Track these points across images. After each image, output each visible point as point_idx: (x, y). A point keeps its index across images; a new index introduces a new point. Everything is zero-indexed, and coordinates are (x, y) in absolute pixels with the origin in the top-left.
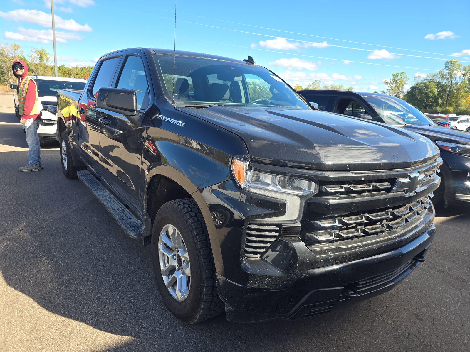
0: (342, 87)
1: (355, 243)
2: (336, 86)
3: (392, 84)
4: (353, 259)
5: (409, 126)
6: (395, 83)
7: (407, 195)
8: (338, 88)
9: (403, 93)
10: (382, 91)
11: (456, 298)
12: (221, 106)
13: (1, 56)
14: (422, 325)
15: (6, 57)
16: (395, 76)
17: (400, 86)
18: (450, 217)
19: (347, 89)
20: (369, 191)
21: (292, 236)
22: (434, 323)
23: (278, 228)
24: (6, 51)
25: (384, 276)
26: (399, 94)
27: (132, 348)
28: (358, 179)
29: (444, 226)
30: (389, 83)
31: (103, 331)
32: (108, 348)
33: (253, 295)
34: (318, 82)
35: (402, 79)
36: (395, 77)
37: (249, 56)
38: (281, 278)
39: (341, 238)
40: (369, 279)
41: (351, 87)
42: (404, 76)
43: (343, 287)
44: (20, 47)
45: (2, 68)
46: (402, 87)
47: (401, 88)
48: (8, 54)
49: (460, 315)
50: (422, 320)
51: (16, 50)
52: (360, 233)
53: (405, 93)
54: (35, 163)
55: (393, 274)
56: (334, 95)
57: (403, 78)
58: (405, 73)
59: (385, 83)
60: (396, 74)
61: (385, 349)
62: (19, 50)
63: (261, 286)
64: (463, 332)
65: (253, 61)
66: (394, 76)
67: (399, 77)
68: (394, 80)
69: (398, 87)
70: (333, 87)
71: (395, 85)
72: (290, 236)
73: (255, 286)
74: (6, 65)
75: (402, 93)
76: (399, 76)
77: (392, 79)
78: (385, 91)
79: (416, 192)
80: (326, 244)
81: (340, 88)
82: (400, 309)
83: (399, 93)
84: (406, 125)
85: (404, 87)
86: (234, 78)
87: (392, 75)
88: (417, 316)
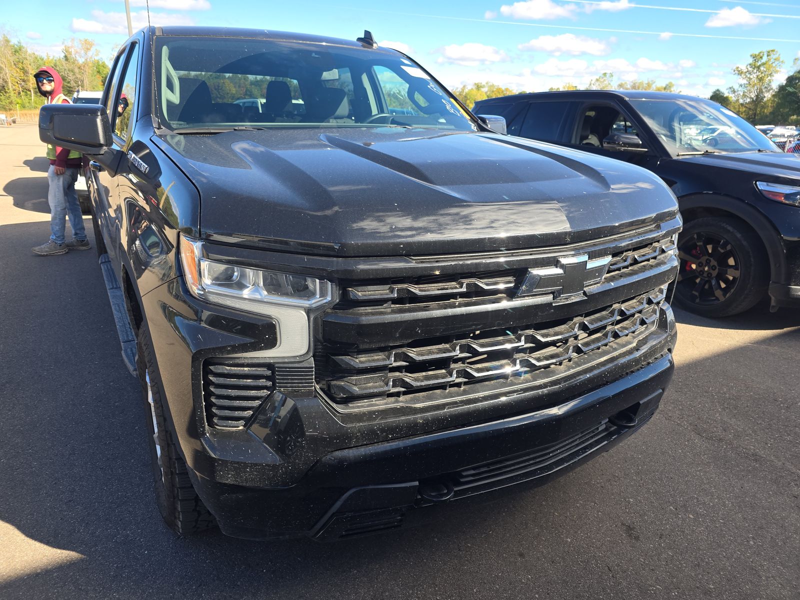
0: (652, 84)
1: (451, 395)
2: (642, 83)
3: (750, 74)
4: (434, 430)
5: (715, 154)
6: (755, 71)
7: (562, 301)
8: (645, 85)
9: (772, 89)
10: (730, 88)
11: (726, 494)
12: (258, 129)
13: (66, 62)
14: (633, 547)
15: (73, 63)
16: (756, 57)
17: (766, 76)
18: (782, 330)
19: (662, 87)
20: (462, 295)
21: (299, 387)
22: (660, 545)
23: (269, 373)
24: (73, 53)
25: (524, 458)
26: (762, 92)
27: (70, 573)
28: (426, 273)
29: (763, 347)
30: (744, 71)
31: (36, 540)
32: (28, 572)
33: (234, 496)
34: (608, 75)
35: (770, 63)
36: (755, 60)
37: (365, 31)
38: (274, 467)
39: (410, 390)
40: (488, 465)
41: (670, 83)
42: (775, 57)
43: (417, 483)
44: (93, 44)
45: (69, 82)
46: (769, 78)
47: (767, 80)
48: (75, 57)
49: (722, 530)
50: (637, 538)
51: (88, 49)
52: (454, 378)
53: (774, 90)
54: (59, 241)
55: (549, 453)
56: (577, 100)
57: (772, 61)
58: (777, 52)
59: (736, 72)
60: (757, 54)
61: (537, 593)
62: (93, 49)
63: (239, 482)
64: (712, 566)
65: (372, 41)
66: (754, 58)
67: (765, 59)
68: (755, 65)
69: (761, 80)
70: (634, 84)
71: (755, 76)
72: (295, 387)
73: (229, 481)
74: (74, 77)
75: (769, 90)
76: (763, 58)
77: (750, 65)
78: (736, 87)
79: (585, 293)
80: (380, 400)
81: (648, 86)
82: (600, 513)
83: (764, 90)
84: (707, 151)
85: (773, 78)
86: (322, 74)
87: (751, 56)
88: (629, 529)
